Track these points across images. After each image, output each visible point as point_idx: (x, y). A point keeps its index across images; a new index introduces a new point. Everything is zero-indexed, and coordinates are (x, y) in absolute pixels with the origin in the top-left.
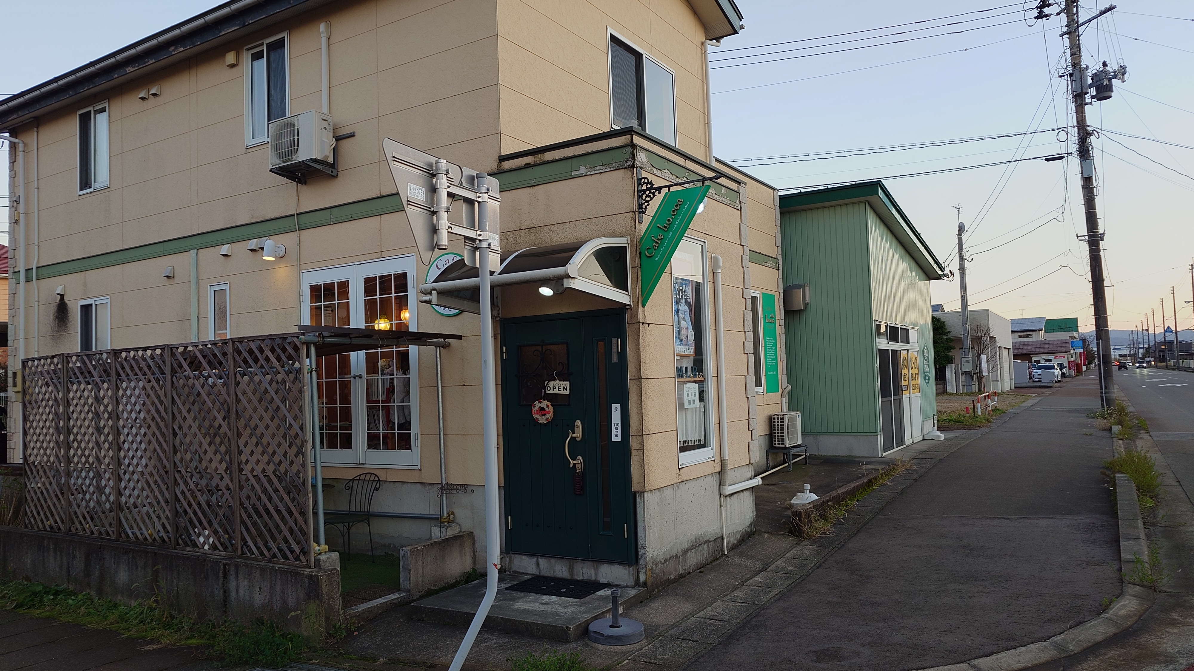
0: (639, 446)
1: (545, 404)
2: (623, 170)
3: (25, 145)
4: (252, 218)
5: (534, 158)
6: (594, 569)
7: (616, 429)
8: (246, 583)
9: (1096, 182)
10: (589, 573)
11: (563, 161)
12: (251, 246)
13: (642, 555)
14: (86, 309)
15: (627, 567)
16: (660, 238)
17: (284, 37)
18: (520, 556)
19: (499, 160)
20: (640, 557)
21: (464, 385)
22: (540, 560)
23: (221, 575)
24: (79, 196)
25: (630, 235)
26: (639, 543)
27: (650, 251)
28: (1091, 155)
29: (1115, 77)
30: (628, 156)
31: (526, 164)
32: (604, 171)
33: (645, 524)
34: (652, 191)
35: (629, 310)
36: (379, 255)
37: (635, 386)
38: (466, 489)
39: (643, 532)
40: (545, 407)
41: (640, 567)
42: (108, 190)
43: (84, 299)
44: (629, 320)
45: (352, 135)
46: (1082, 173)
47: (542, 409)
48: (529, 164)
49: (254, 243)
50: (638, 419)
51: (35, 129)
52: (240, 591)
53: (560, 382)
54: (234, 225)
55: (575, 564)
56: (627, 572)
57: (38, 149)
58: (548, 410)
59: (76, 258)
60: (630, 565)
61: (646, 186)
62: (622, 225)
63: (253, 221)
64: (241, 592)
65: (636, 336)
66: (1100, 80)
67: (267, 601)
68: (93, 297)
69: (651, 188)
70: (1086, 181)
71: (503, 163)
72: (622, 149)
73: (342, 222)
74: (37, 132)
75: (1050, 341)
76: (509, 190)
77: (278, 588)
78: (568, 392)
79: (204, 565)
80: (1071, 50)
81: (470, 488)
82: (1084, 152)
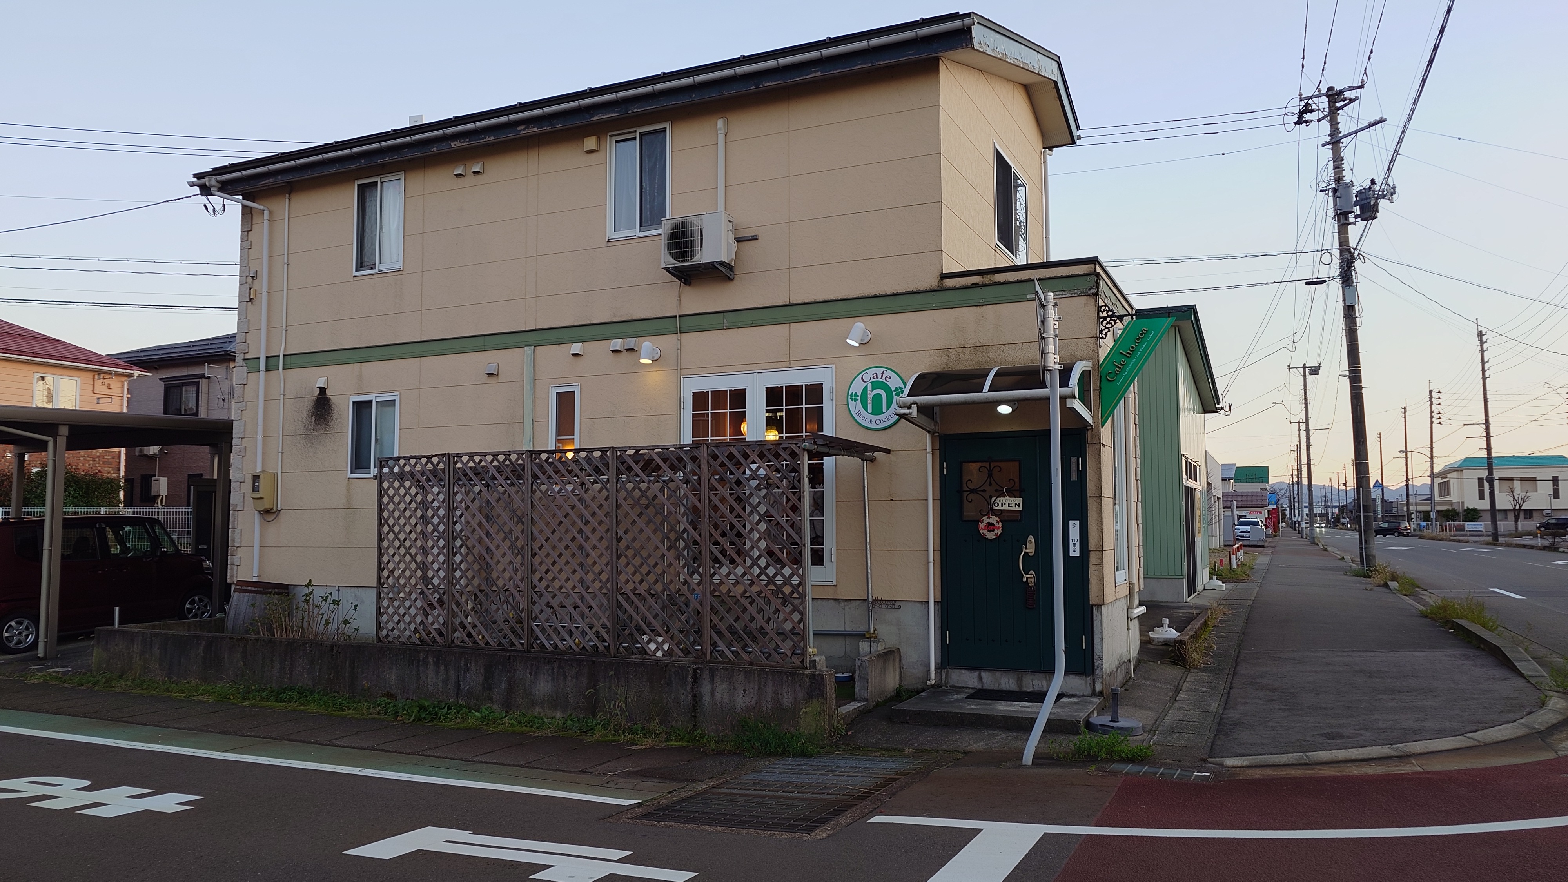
0: (1099, 561)
1: (994, 520)
2: (1086, 297)
3: (271, 212)
4: (615, 316)
5: (983, 278)
6: (1047, 680)
7: (1074, 544)
8: (725, 686)
9: (1359, 312)
10: (1040, 685)
11: (1017, 284)
12: (616, 346)
13: (1098, 665)
14: (362, 408)
15: (1084, 677)
16: (1123, 363)
17: (666, 128)
18: (958, 670)
19: (941, 277)
20: (1096, 668)
21: (892, 500)
22: (983, 674)
23: (690, 679)
24: (354, 277)
25: (1092, 359)
26: (1095, 654)
27: (1111, 375)
28: (1354, 281)
29: (1383, 197)
30: (1093, 284)
31: (973, 284)
32: (1064, 296)
33: (1102, 636)
34: (1114, 319)
35: (1089, 431)
36: (787, 364)
37: (1095, 503)
38: (894, 605)
39: (1099, 644)
40: (995, 523)
41: (1095, 677)
42: (401, 273)
43: (358, 394)
44: (1089, 440)
45: (755, 238)
46: (1344, 300)
47: (990, 524)
48: (978, 284)
49: (619, 344)
50: (1097, 535)
51: (287, 195)
52: (716, 694)
53: (1011, 499)
54: (589, 322)
55: (1024, 676)
56: (1083, 682)
57: (289, 218)
58: (998, 526)
59: (346, 347)
60: (1087, 675)
61: (1107, 313)
62: (1083, 349)
63: (615, 320)
64: (718, 696)
65: (1097, 457)
66: (1367, 199)
67: (753, 702)
68: (373, 393)
69: (1113, 315)
70: (1349, 309)
71: (945, 281)
72: (1086, 277)
73: (738, 328)
74: (289, 199)
75: (1243, 492)
76: (952, 308)
77: (769, 689)
78: (1021, 508)
79: (665, 671)
80: (1334, 162)
81: (897, 604)
82: (1347, 278)
